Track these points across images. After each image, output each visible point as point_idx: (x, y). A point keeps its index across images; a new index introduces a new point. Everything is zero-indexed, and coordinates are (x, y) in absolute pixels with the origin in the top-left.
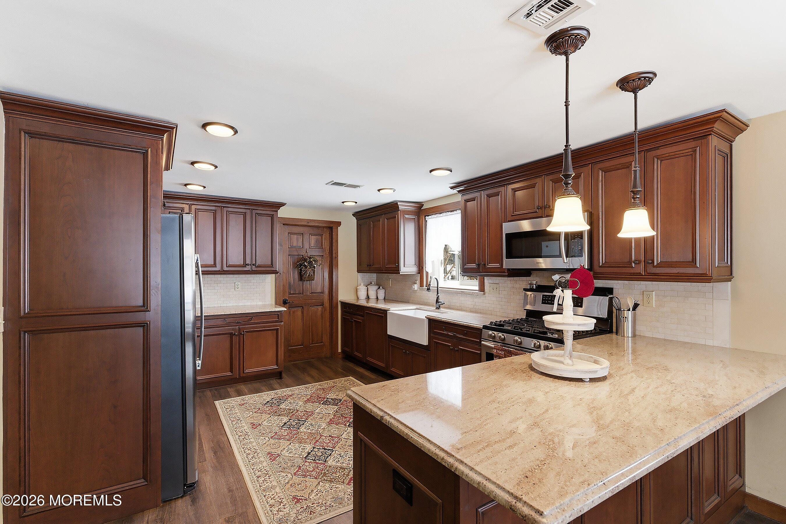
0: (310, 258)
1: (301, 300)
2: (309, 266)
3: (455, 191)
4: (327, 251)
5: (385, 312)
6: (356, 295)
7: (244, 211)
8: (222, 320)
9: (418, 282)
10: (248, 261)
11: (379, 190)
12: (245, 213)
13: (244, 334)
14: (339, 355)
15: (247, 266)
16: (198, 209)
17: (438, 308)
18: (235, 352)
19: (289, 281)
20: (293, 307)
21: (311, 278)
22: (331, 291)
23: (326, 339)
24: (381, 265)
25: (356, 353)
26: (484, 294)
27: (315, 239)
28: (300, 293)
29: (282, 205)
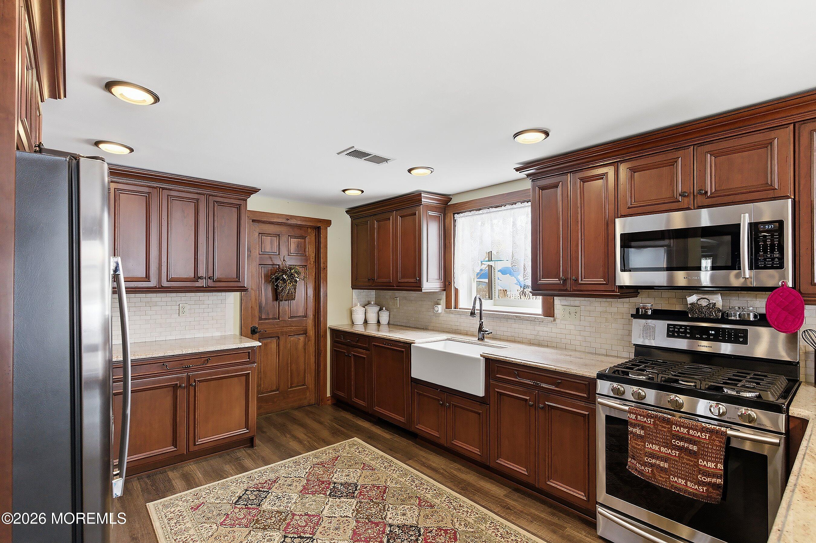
0: (291, 269)
1: (276, 328)
2: (290, 280)
3: (523, 175)
4: (312, 260)
5: (407, 346)
6: (349, 318)
7: (196, 196)
8: (159, 366)
9: (443, 302)
10: (202, 272)
11: (410, 171)
12: (197, 200)
13: (195, 384)
14: (328, 400)
15: (199, 280)
16: (119, 189)
17: (482, 339)
18: (182, 413)
19: (260, 301)
20: (265, 337)
21: (291, 297)
22: (317, 314)
23: (310, 380)
24: (390, 279)
25: (355, 400)
26: (554, 320)
27: (296, 243)
28: (275, 319)
29: (254, 191)
